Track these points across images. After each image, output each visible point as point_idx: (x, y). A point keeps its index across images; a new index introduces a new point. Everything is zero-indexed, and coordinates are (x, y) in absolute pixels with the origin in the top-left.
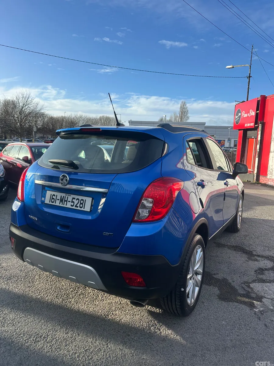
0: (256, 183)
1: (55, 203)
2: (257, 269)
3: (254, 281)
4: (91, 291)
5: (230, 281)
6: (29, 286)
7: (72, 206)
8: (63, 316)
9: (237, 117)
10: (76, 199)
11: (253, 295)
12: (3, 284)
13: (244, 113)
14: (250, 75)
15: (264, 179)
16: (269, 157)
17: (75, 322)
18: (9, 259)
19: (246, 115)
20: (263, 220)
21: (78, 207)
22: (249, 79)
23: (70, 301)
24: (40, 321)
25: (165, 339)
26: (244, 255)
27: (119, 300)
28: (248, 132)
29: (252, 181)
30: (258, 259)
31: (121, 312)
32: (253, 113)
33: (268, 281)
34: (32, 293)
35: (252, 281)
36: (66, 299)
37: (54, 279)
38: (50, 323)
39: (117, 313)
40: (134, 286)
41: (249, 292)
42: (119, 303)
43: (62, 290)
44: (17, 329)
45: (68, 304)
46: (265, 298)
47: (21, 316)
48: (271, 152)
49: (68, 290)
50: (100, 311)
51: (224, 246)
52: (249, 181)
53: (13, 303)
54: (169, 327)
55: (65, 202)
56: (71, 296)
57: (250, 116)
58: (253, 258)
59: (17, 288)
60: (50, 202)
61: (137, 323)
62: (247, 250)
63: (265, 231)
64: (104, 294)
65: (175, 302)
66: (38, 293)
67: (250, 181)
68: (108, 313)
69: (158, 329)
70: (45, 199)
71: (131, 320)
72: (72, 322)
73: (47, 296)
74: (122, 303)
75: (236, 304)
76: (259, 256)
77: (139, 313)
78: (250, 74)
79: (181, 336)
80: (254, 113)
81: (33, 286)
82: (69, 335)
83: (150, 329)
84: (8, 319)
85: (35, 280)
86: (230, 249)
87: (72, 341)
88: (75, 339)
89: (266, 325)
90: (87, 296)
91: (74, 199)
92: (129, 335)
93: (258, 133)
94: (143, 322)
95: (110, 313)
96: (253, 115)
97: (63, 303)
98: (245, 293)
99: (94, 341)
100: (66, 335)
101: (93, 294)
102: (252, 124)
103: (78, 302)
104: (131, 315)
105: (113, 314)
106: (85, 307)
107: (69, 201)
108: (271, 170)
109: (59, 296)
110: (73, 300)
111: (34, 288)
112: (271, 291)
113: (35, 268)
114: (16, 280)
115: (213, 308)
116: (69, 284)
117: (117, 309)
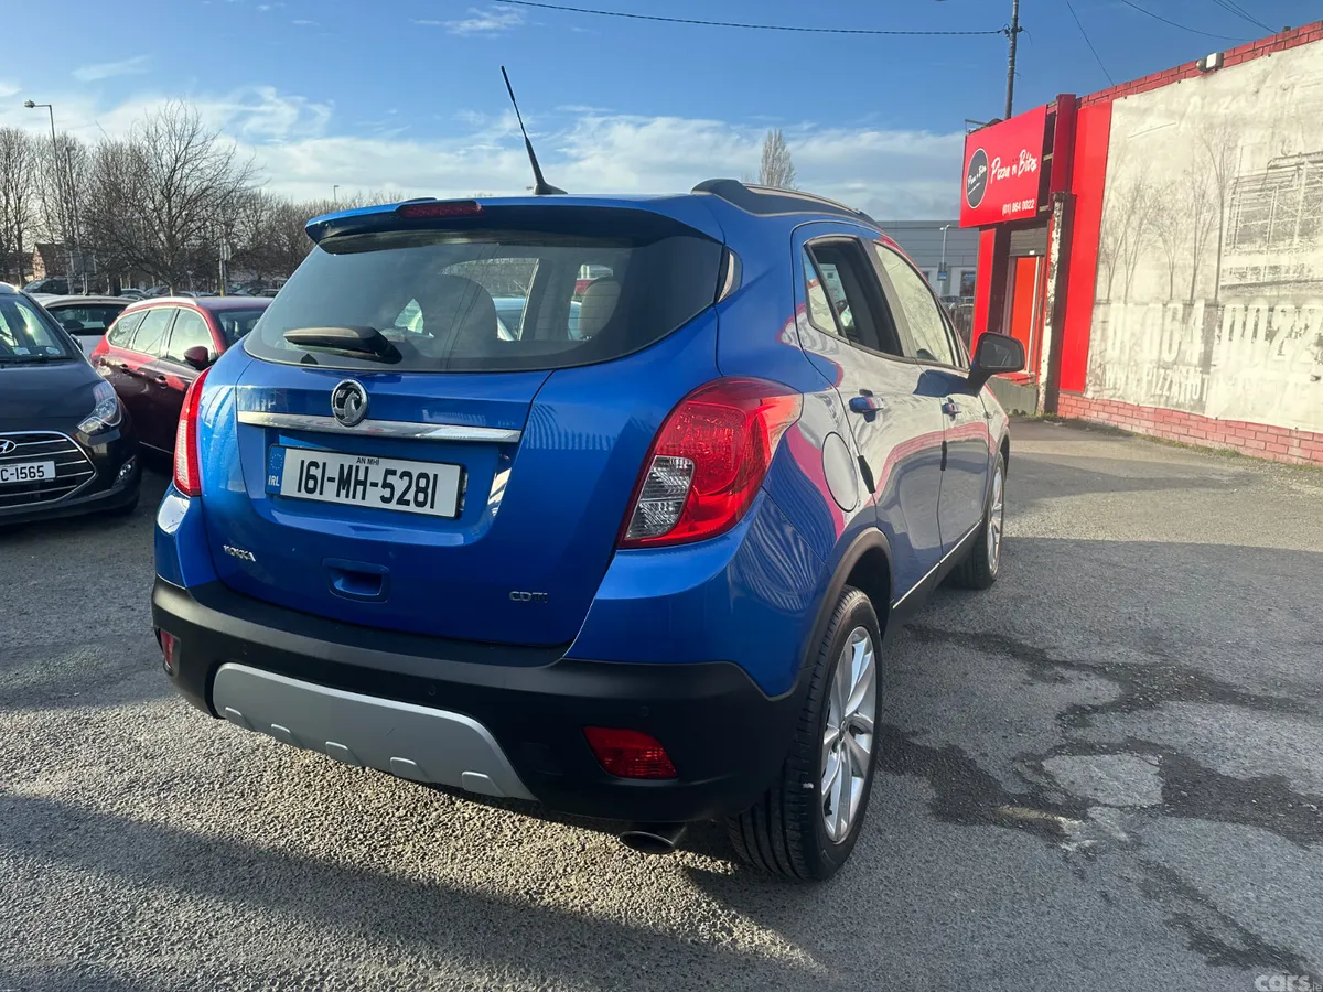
0: (1044, 418)
1: (321, 493)
2: (1064, 709)
3: (1057, 750)
4: (473, 815)
5: (973, 754)
6: (244, 809)
7: (384, 499)
8: (374, 904)
9: (974, 179)
10: (398, 474)
11: (1057, 798)
12: (143, 805)
13: (999, 165)
14: (1016, 25)
15: (1073, 403)
16: (1091, 321)
17: (420, 924)
18: (161, 716)
19: (1005, 173)
20: (1078, 543)
21: (407, 503)
22: (1014, 39)
23: (399, 853)
24: (292, 925)
25: (751, 962)
26: (1016, 664)
27: (578, 838)
28: (1013, 233)
29: (1030, 413)
30: (1067, 674)
31: (588, 880)
32: (1030, 164)
33: (1104, 746)
34: (254, 832)
35: (1049, 751)
36: (381, 846)
37: (334, 780)
38: (330, 932)
39: (573, 882)
40: (634, 777)
41: (1040, 788)
42: (579, 848)
43: (365, 817)
44: (209, 960)
45: (391, 862)
46: (1099, 804)
47: (218, 914)
48: (1100, 304)
49: (388, 814)
50: (512, 881)
51: (943, 636)
52: (1020, 412)
53: (187, 871)
54: (763, 919)
55: (360, 488)
56: (399, 834)
57: (1020, 173)
58: (1047, 672)
59: (199, 816)
60: (299, 490)
61: (648, 914)
62: (1026, 646)
63: (1086, 578)
64: (521, 821)
65: (784, 828)
66: (276, 830)
67: (1024, 413)
68: (541, 885)
69: (723, 928)
70: (280, 482)
71: (624, 905)
72: (411, 922)
73: (313, 839)
74: (587, 846)
75: (997, 830)
76: (1068, 665)
77: (653, 879)
78: (1016, 19)
79: (808, 946)
80: (1034, 161)
81: (256, 808)
82: (403, 967)
83: (694, 931)
84: (170, 925)
85: (264, 787)
86: (964, 645)
87: (413, 987)
88: (426, 979)
89: (1105, 896)
90: (459, 833)
91: (393, 472)
92: (621, 957)
93: (1050, 234)
94: (670, 910)
95: (548, 885)
96: (1033, 169)
97: (372, 858)
98: (1025, 792)
99: (495, 984)
100: (391, 969)
101: (483, 824)
102: (1029, 205)
103: (426, 854)
104: (623, 887)
105: (557, 887)
106: (455, 870)
107: (374, 485)
108: (1099, 371)
109: (357, 836)
110: (409, 848)
111: (262, 812)
112: (1117, 780)
113: (258, 746)
114: (193, 791)
115: (917, 847)
116: (389, 795)
117: (573, 870)
